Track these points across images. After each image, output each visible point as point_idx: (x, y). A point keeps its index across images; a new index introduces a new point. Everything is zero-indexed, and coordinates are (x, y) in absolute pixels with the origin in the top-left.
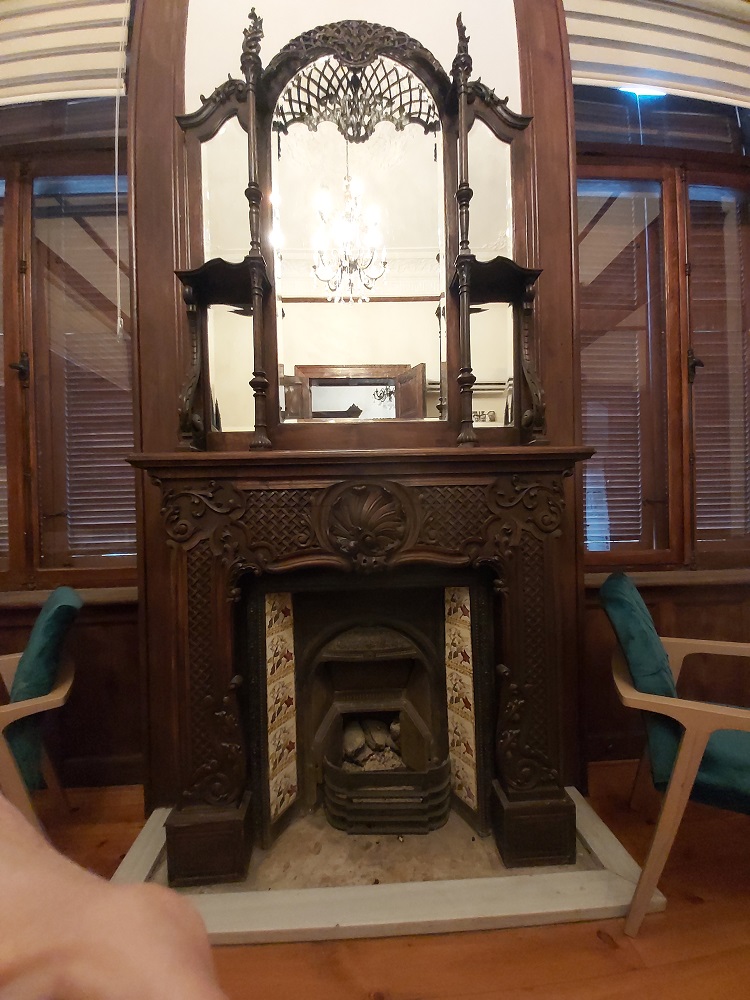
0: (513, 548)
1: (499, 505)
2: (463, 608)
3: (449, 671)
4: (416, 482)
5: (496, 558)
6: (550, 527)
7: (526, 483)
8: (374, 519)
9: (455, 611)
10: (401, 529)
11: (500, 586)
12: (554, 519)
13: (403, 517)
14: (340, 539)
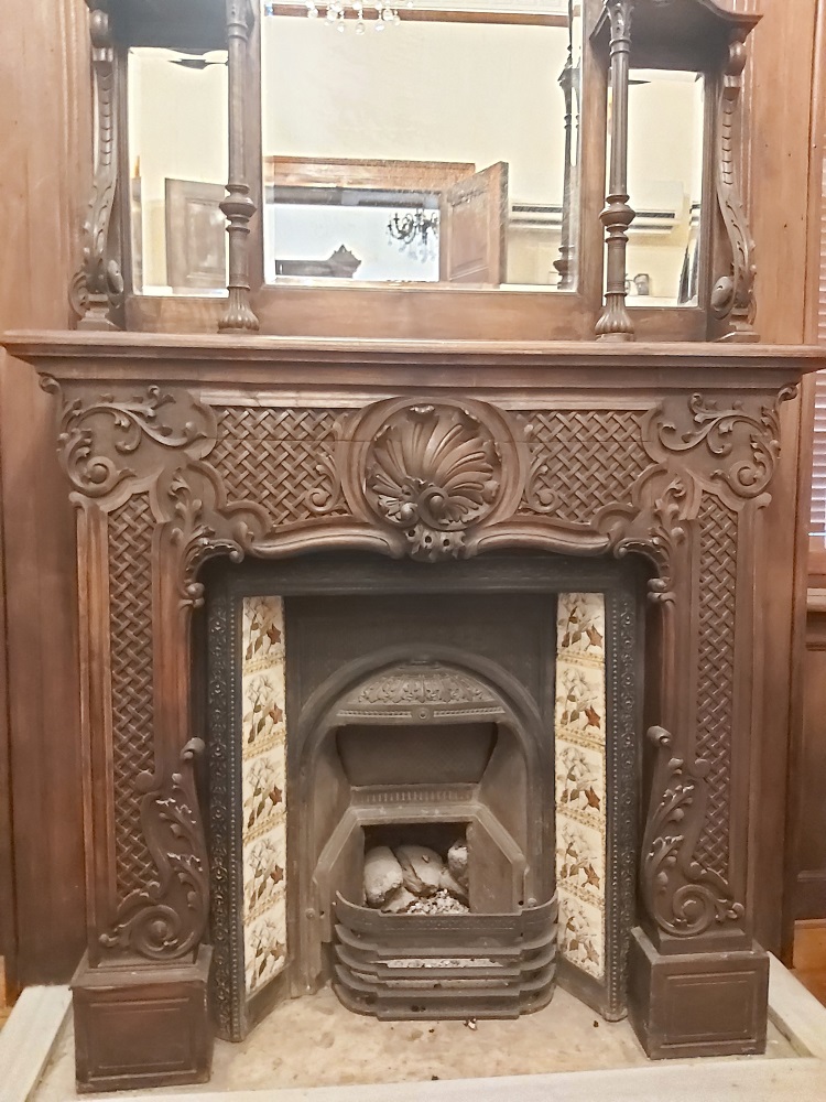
0: (687, 523)
1: (665, 448)
2: (591, 633)
3: (560, 745)
4: (521, 403)
5: (656, 540)
6: (753, 489)
7: (714, 407)
8: (445, 466)
9: (576, 638)
10: (491, 485)
11: (661, 589)
12: (759, 473)
13: (496, 462)
14: (385, 500)
